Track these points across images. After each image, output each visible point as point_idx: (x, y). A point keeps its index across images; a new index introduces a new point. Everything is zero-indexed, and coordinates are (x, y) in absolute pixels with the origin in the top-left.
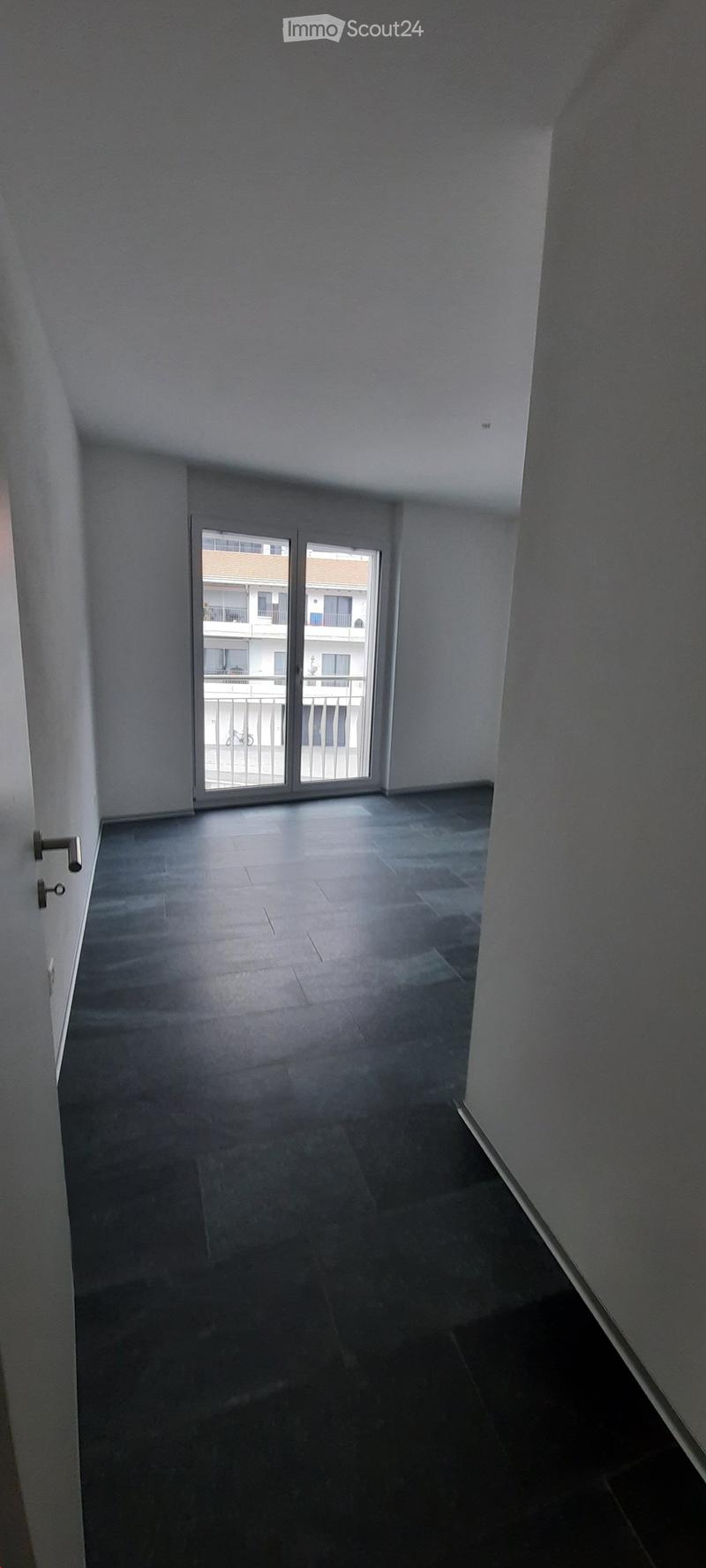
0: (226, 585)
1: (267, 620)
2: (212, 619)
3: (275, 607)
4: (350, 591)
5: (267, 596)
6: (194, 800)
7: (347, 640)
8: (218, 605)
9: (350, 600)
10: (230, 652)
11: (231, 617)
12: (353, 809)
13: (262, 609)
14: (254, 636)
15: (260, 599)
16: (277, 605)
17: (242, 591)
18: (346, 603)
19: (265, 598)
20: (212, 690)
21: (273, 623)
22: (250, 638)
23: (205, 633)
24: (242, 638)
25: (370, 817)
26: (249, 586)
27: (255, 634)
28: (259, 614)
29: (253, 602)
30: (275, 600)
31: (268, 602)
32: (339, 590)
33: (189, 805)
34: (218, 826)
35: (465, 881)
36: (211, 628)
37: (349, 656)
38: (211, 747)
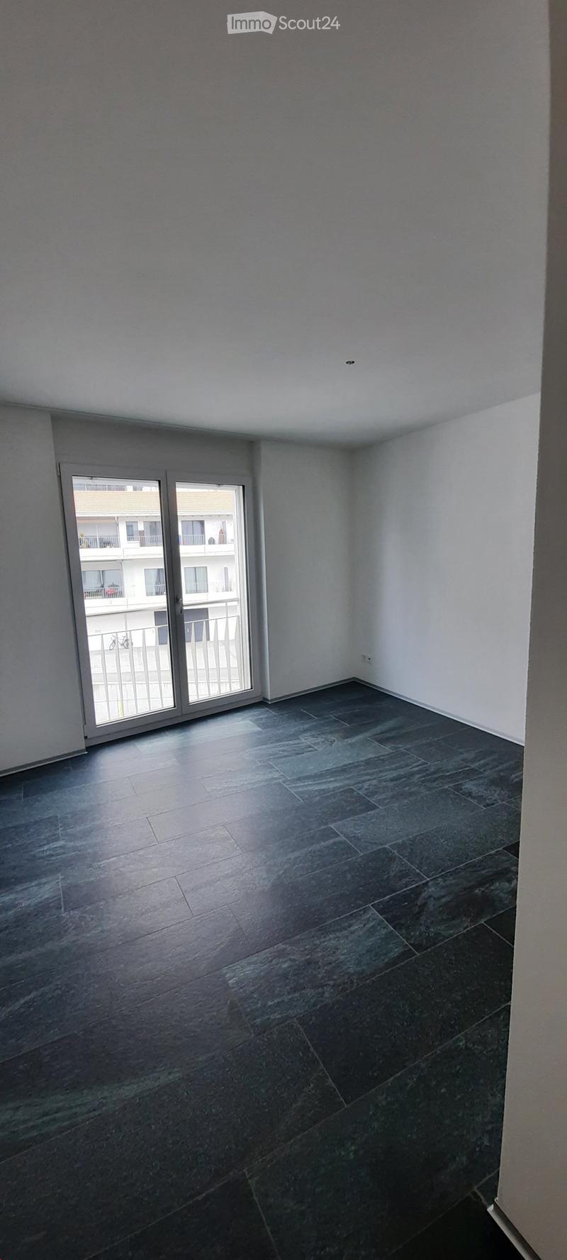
0: (98, 518)
1: (136, 544)
2: (89, 547)
3: (141, 533)
4: (202, 516)
5: (134, 524)
6: (86, 738)
7: (203, 555)
8: (92, 535)
9: (202, 523)
10: (106, 573)
11: (105, 544)
12: (241, 725)
13: (130, 536)
14: (125, 558)
15: (130, 527)
16: (143, 531)
17: (113, 522)
18: (198, 526)
19: (132, 526)
20: (92, 606)
21: (141, 546)
22: (122, 560)
23: (82, 559)
24: (115, 560)
25: (259, 733)
26: (118, 518)
27: (127, 556)
28: (129, 539)
29: (123, 530)
30: (141, 527)
31: (134, 529)
32: (193, 516)
33: (81, 745)
34: (112, 763)
35: (372, 800)
36: (85, 554)
37: (206, 567)
38: (97, 653)
